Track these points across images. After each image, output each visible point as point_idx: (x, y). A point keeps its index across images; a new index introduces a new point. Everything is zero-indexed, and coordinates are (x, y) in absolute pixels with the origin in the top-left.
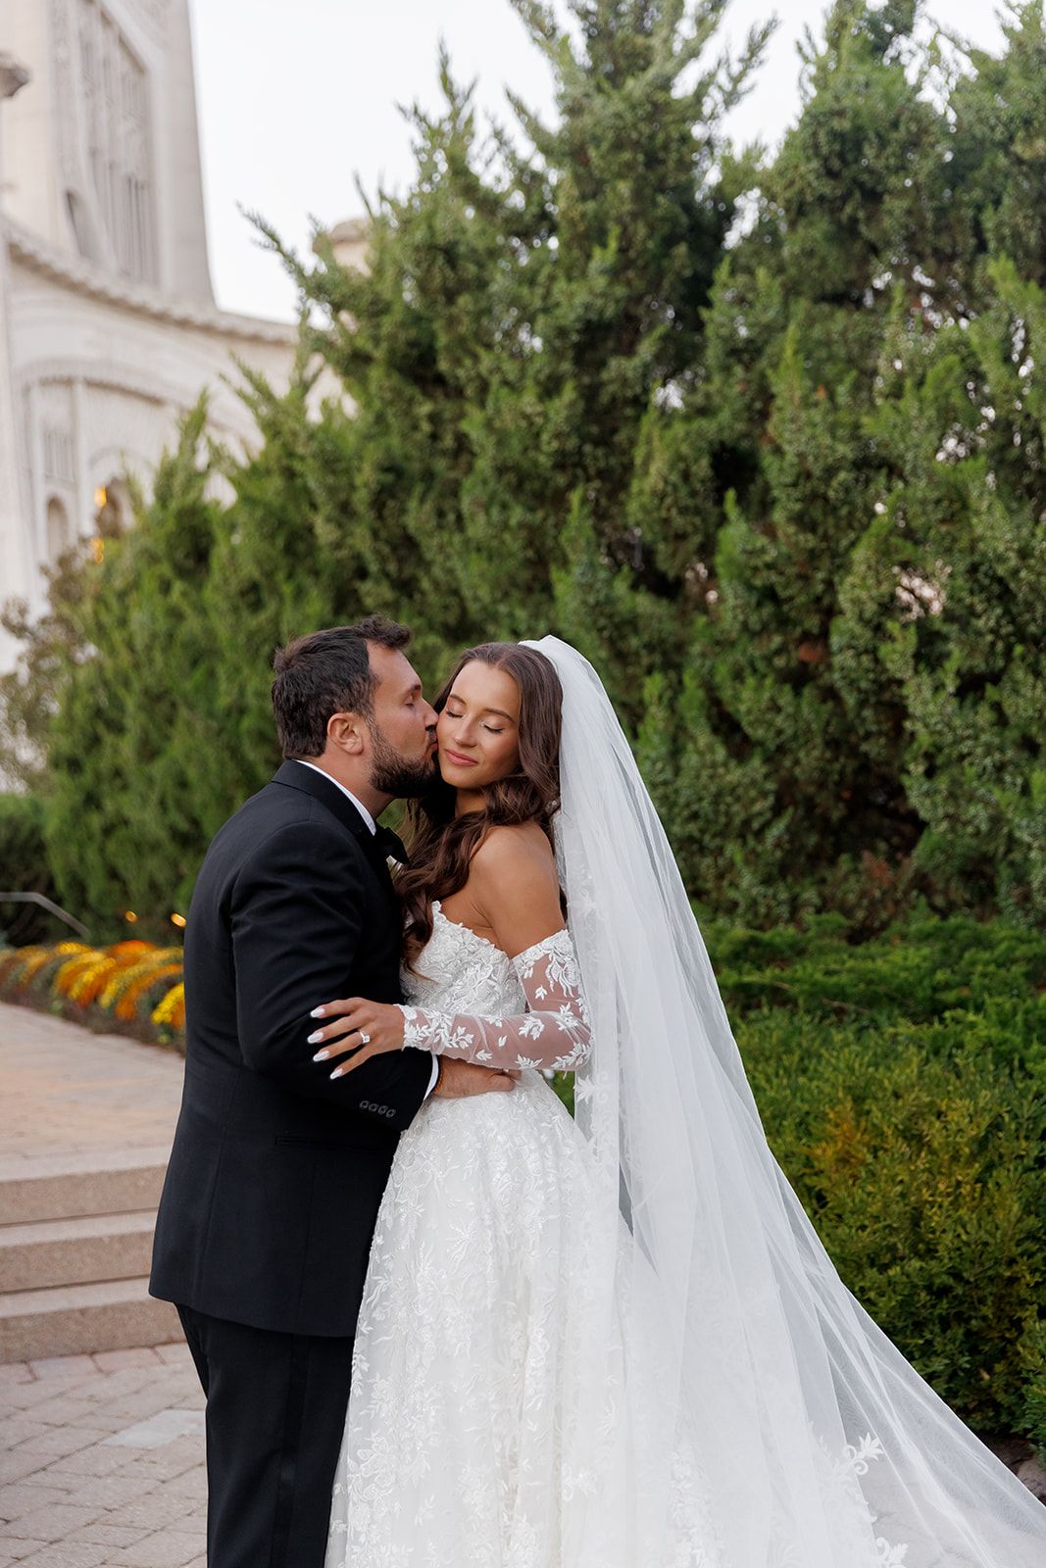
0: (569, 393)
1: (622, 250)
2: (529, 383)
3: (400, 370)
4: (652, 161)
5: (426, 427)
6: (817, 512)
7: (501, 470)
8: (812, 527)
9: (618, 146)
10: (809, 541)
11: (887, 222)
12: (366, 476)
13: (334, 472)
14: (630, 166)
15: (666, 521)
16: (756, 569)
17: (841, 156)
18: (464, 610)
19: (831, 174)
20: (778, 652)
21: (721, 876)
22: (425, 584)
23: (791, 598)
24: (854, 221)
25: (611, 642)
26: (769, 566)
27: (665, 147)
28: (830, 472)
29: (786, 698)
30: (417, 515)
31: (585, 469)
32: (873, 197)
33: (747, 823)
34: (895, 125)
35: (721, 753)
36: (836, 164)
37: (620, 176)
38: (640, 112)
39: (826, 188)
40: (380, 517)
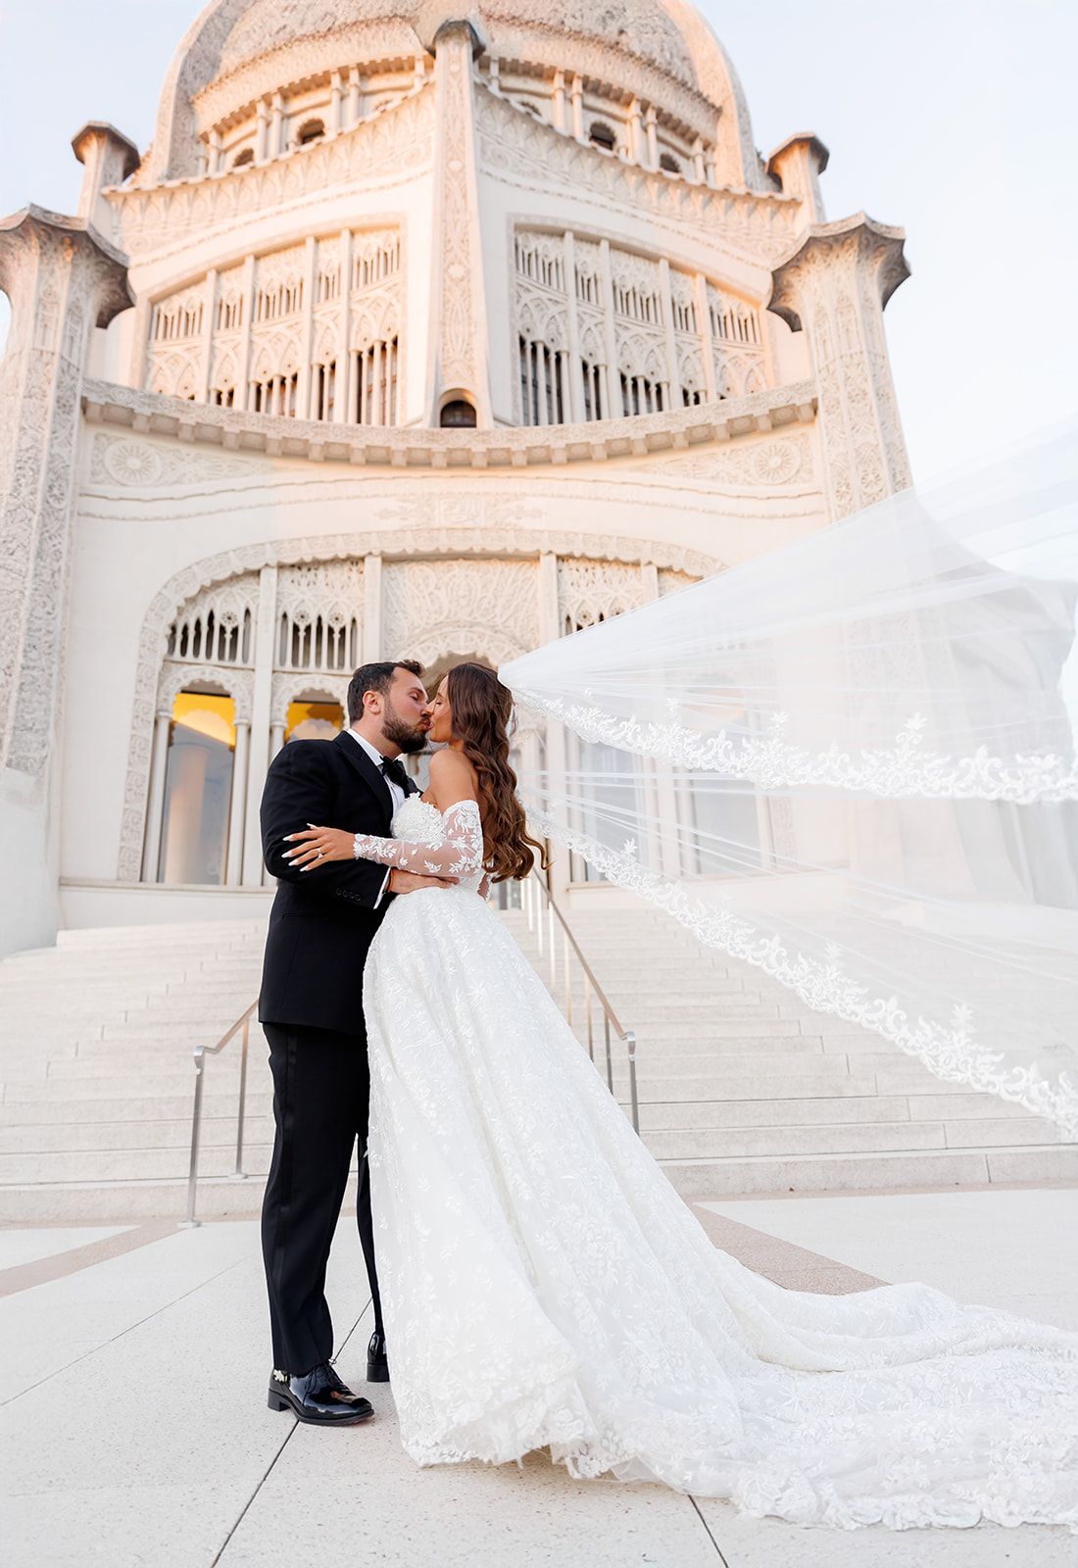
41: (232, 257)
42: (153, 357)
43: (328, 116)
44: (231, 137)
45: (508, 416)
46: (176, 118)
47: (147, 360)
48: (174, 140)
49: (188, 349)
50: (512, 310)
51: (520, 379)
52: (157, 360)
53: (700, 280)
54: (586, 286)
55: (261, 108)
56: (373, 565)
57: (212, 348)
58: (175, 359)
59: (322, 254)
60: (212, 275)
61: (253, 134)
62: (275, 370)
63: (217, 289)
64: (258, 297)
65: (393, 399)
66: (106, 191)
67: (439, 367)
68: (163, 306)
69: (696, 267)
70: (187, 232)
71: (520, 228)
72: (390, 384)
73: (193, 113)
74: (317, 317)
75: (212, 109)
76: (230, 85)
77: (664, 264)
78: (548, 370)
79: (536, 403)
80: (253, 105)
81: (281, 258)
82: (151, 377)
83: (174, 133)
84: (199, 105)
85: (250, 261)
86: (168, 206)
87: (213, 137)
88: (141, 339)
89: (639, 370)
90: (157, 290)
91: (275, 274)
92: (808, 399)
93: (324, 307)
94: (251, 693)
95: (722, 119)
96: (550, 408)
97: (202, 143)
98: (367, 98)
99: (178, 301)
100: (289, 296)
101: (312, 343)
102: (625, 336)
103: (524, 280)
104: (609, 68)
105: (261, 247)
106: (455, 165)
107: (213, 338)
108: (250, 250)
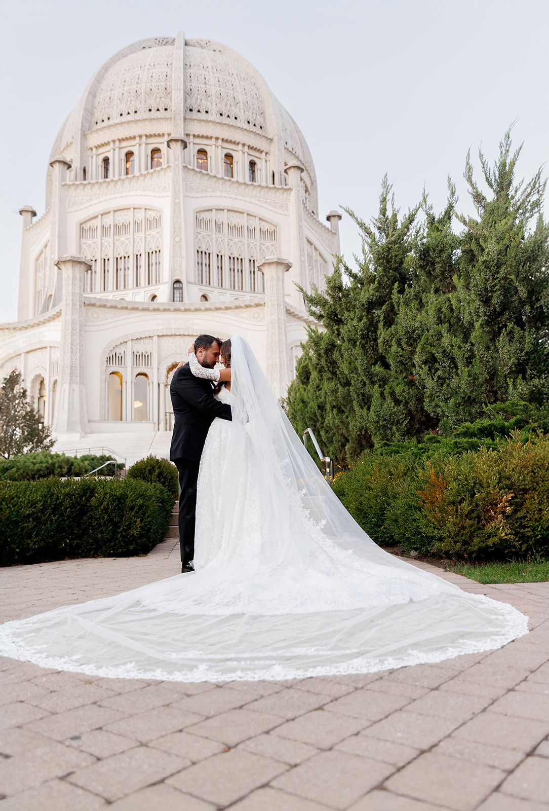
0: (365, 320)
1: (379, 283)
2: (356, 318)
3: (330, 318)
4: (388, 262)
5: (336, 332)
6: (411, 341)
7: (349, 340)
8: (411, 345)
9: (379, 259)
10: (410, 348)
11: (437, 270)
12: (323, 346)
13: (317, 346)
14: (382, 263)
15: (386, 349)
16: (397, 356)
17: (424, 255)
18: (347, 378)
19: (421, 259)
20: (405, 378)
21: (392, 435)
22: (338, 372)
23: (407, 363)
24: (429, 270)
25: (370, 379)
26: (401, 356)
27: (391, 258)
28: (414, 331)
29: (406, 388)
30: (336, 355)
31: (370, 339)
32: (433, 264)
33: (398, 421)
34: (437, 246)
35: (393, 404)
36: (423, 257)
37: (380, 266)
38: (385, 250)
39: (421, 263)
40: (327, 356)
41: (106, 211)
42: (82, 244)
43: (135, 150)
44: (101, 150)
45: (193, 281)
46: (81, 143)
47: (80, 245)
48: (81, 152)
49: (94, 243)
50: (195, 243)
51: (197, 263)
52: (84, 246)
53: (258, 219)
54: (219, 226)
55: (112, 144)
56: (155, 338)
57: (101, 243)
58: (90, 246)
59: (136, 213)
60: (100, 216)
61: (109, 151)
62: (122, 255)
63: (102, 221)
64: (116, 226)
65: (159, 269)
66: (63, 183)
67: (173, 271)
68: (84, 226)
69: (256, 215)
70: (91, 199)
71: (197, 212)
72: (158, 263)
73: (86, 138)
74: (135, 237)
75: (94, 140)
76: (100, 133)
77: (245, 214)
78: (206, 258)
79: (202, 270)
80: (109, 143)
81: (122, 212)
82: (82, 252)
83: (81, 149)
84: (88, 136)
85: (112, 213)
86: (84, 189)
87: (94, 149)
88: (78, 239)
89: (236, 255)
90: (82, 221)
91: (121, 218)
92: (263, 302)
93: (137, 234)
94: (126, 374)
95: (273, 143)
96: (206, 277)
97: (90, 150)
98: (149, 145)
99: (89, 224)
100: (125, 226)
101: (134, 246)
102: (231, 243)
103: (199, 230)
104: (231, 133)
105: (116, 209)
106: (177, 201)
107: (101, 239)
108: (112, 209)
